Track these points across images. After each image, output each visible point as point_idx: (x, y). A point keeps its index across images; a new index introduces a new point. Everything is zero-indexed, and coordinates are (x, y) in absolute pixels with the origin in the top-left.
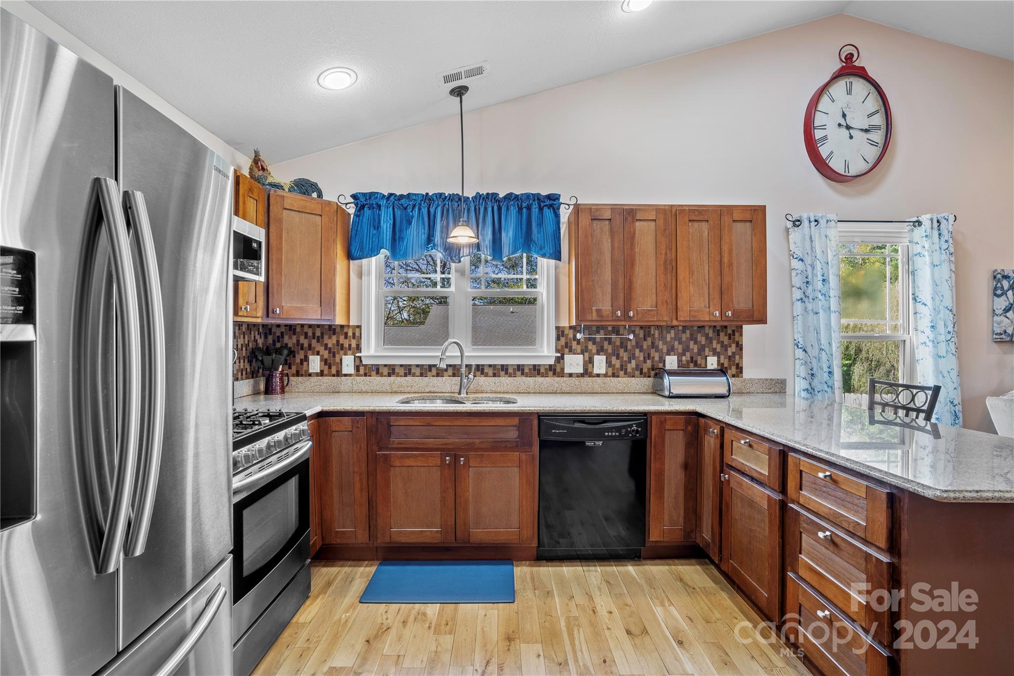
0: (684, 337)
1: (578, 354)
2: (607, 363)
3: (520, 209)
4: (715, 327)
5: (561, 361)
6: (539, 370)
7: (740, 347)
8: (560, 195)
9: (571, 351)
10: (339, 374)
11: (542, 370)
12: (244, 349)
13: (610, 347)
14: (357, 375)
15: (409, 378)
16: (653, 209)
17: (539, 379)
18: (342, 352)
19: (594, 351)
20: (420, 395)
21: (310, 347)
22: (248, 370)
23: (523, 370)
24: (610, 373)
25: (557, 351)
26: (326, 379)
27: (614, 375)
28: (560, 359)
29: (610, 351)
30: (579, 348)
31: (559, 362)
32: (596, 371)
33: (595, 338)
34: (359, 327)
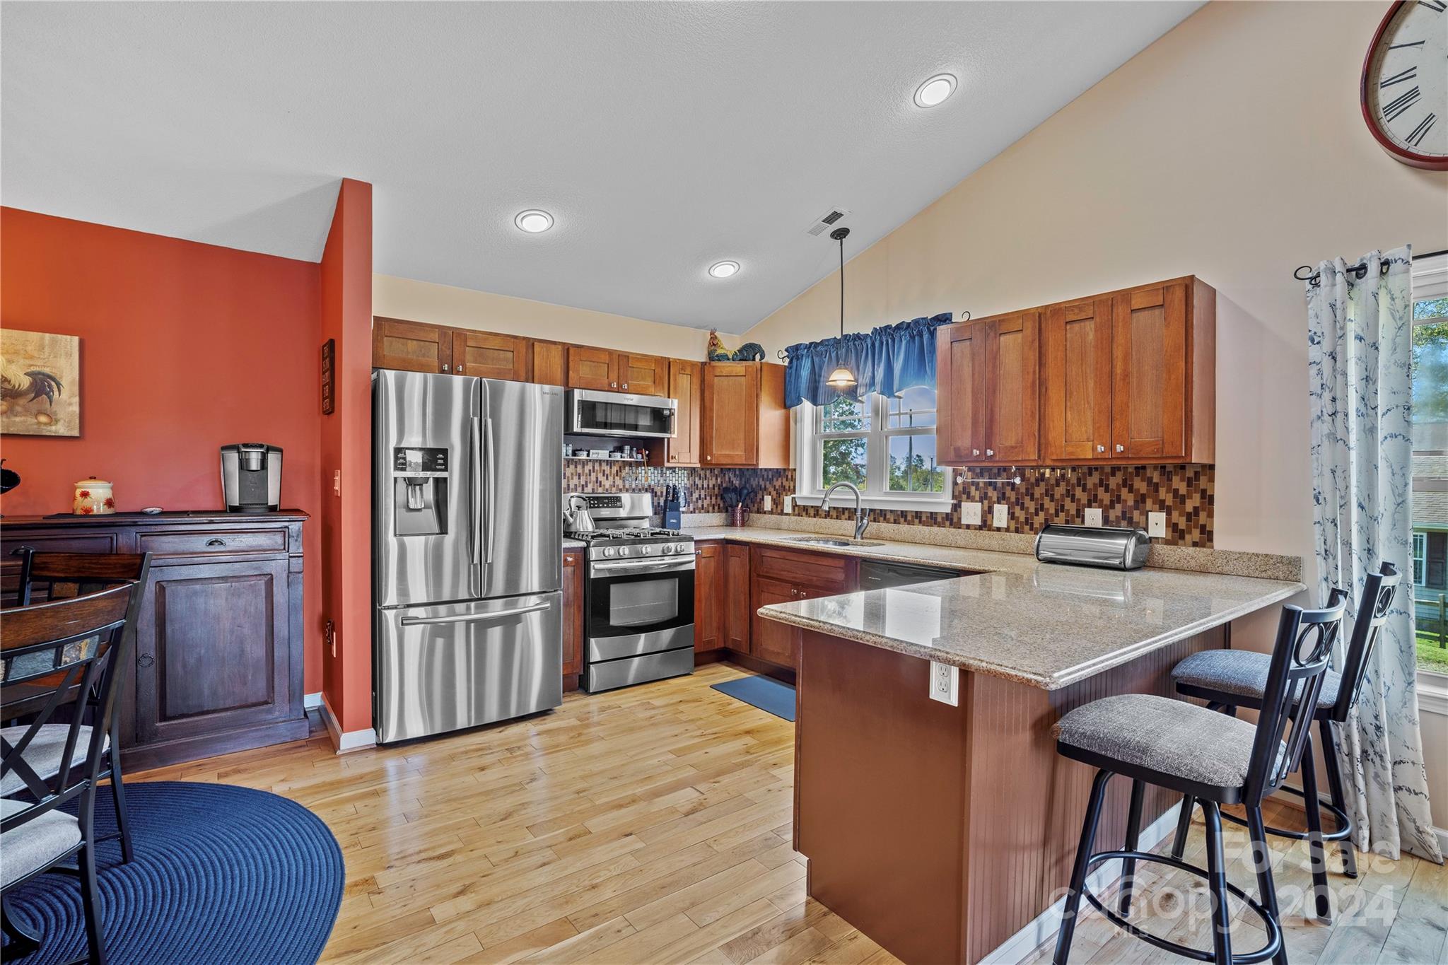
0: (1113, 482)
1: (977, 502)
2: (1009, 514)
3: (912, 337)
4: (1163, 467)
5: (959, 509)
6: (936, 519)
7: (1208, 500)
8: (951, 314)
9: (970, 498)
10: (782, 513)
11: (939, 519)
12: (716, 488)
13: (1013, 493)
14: (794, 515)
15: (828, 520)
16: (1018, 317)
17: (935, 529)
18: (784, 493)
19: (995, 499)
20: (824, 536)
21: (765, 489)
22: (721, 505)
23: (921, 517)
24: (1013, 528)
25: (954, 497)
26: (774, 517)
27: (1017, 531)
28: (956, 507)
29: (1013, 499)
30: (977, 495)
31: (956, 511)
32: (996, 524)
33: (996, 483)
34: (795, 470)
